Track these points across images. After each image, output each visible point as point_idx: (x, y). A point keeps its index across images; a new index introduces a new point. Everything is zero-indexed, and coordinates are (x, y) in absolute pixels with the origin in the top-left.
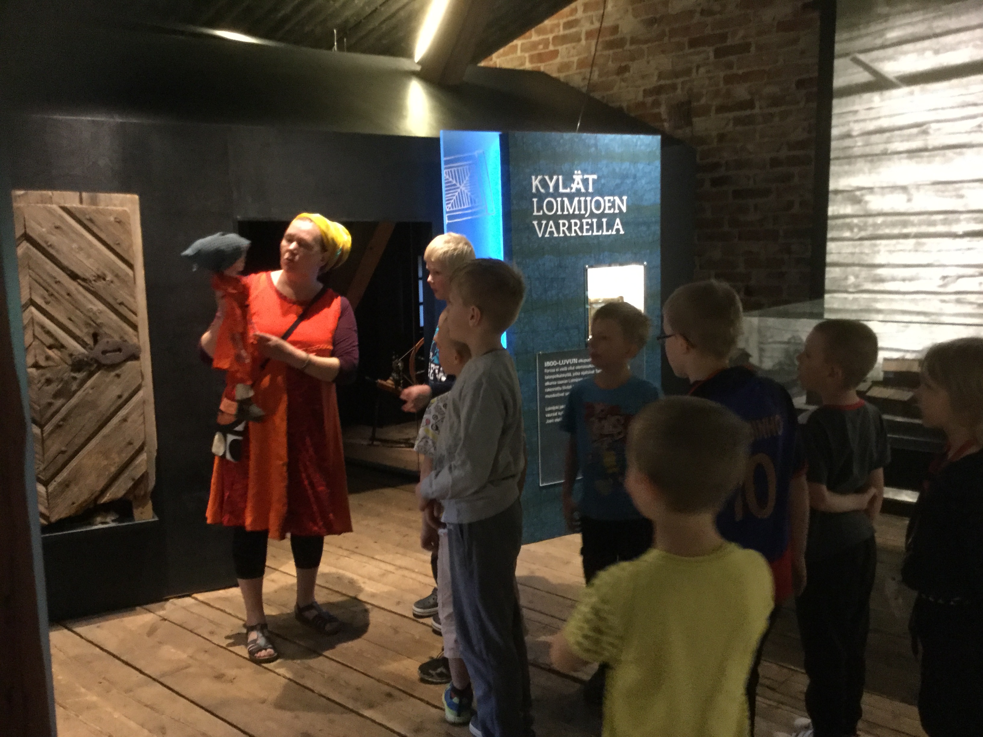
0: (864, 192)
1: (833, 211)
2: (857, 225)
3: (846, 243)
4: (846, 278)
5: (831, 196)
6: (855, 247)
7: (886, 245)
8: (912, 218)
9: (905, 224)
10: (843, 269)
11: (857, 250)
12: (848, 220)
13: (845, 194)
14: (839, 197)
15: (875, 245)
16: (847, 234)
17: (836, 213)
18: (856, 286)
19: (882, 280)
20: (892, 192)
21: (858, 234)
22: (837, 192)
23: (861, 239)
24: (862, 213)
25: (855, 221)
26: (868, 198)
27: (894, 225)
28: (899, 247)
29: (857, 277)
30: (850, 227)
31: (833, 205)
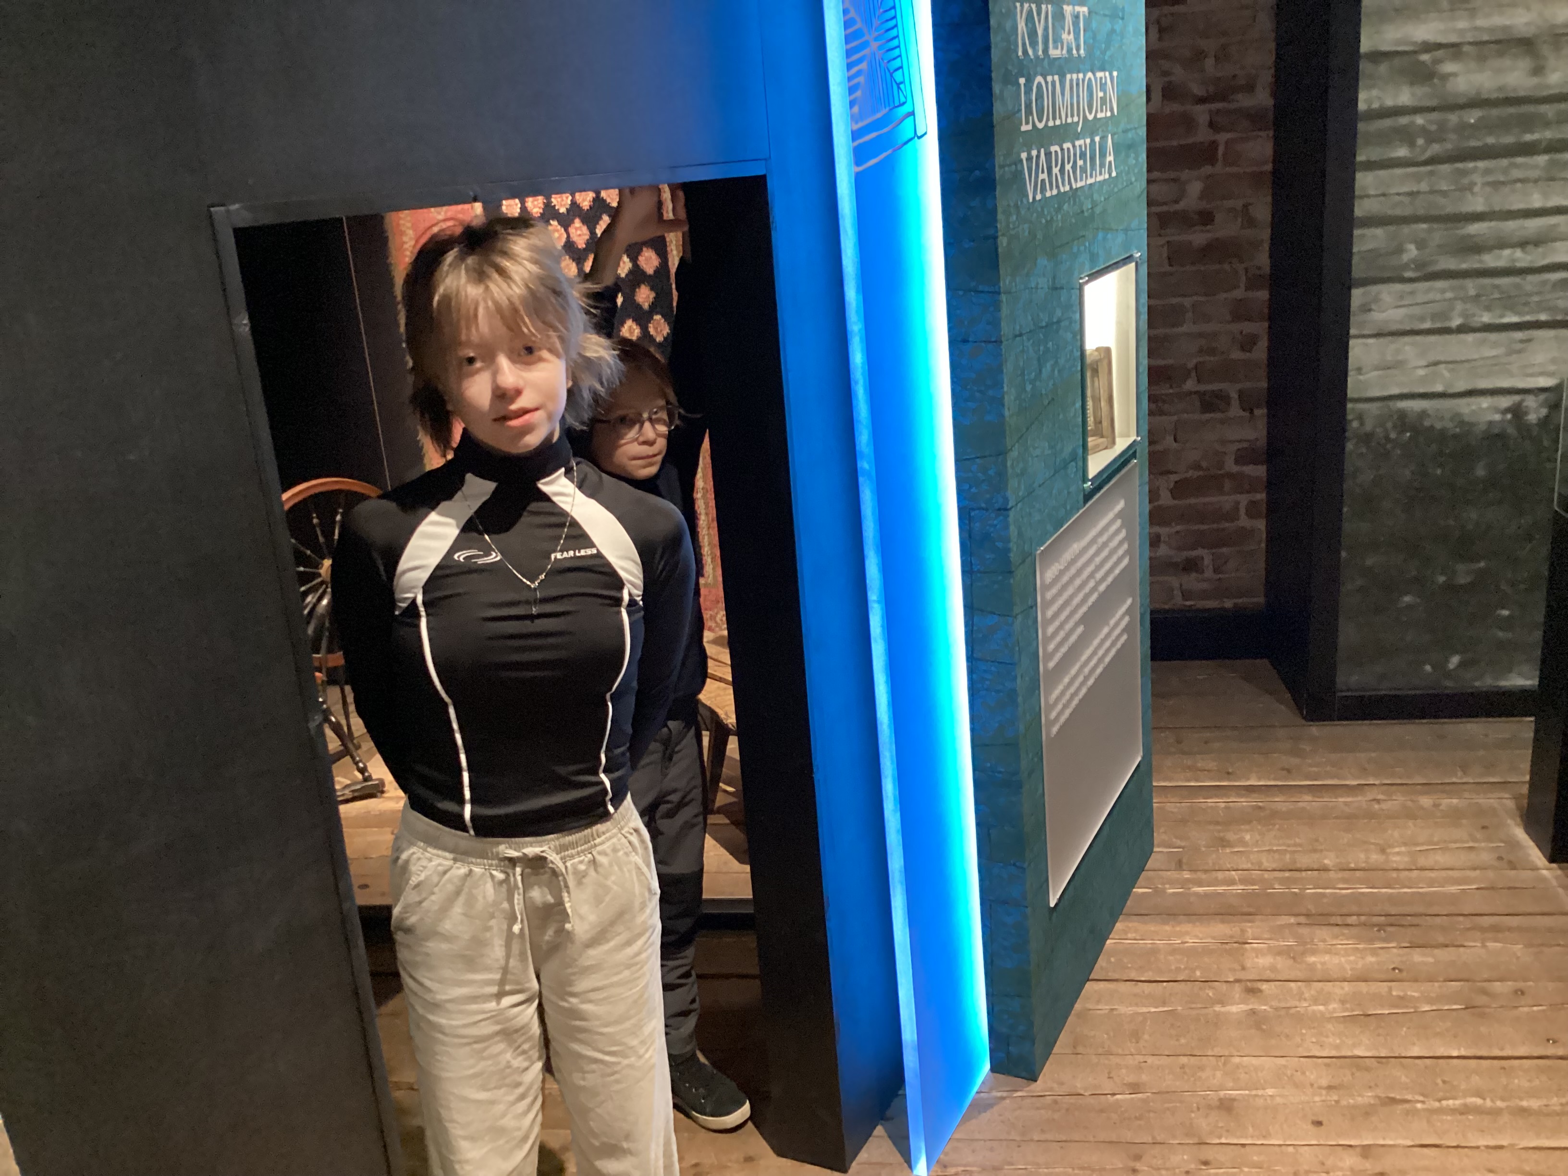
0: (1440, 53)
1: (1368, 101)
2: (1424, 131)
3: (1398, 171)
4: (1399, 250)
5: (1364, 66)
6: (1418, 178)
7: (1487, 172)
8: (1544, 108)
9: (1528, 123)
10: (1392, 228)
11: (1424, 186)
12: (1404, 120)
13: (1397, 61)
14: (1383, 68)
15: (1464, 173)
16: (1402, 152)
17: (1375, 105)
18: (1419, 265)
19: (1476, 248)
20: (1501, 54)
21: (1424, 150)
22: (1378, 56)
23: (1432, 161)
24: (1434, 103)
25: (1419, 120)
26: (1449, 67)
27: (1504, 125)
28: (1516, 174)
29: (1421, 245)
30: (1407, 136)
31: (1370, 87)
